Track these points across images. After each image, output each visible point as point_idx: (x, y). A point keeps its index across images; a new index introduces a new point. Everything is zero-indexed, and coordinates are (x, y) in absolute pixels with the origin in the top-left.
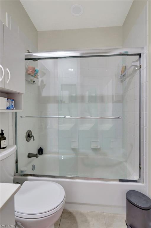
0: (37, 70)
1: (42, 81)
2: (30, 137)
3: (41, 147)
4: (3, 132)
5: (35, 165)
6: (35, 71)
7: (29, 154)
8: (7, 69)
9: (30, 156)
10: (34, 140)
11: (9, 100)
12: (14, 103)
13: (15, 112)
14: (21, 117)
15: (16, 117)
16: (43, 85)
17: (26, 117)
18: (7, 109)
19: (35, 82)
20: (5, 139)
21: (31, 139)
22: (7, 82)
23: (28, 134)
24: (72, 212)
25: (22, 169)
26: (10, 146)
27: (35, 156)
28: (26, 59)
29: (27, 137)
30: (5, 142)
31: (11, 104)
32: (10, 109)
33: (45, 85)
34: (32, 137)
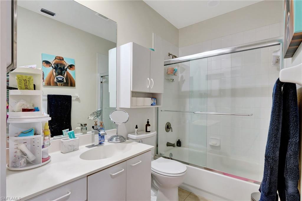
0: (176, 70)
1: (182, 77)
2: (169, 128)
3: (179, 140)
4: (149, 121)
5: (173, 154)
6: (174, 70)
7: (168, 143)
8: (152, 79)
9: (169, 144)
10: (172, 131)
11: (153, 99)
12: (156, 101)
13: (157, 107)
14: (161, 111)
15: (158, 110)
16: (183, 81)
17: (165, 111)
18: (151, 105)
19: (174, 80)
20: (149, 125)
21: (170, 130)
22: (152, 88)
23: (168, 126)
24: (198, 196)
25: (161, 152)
26: (153, 131)
27: (173, 145)
28: (165, 65)
29: (166, 128)
30: (149, 127)
31: (154, 101)
32: (153, 105)
33: (184, 80)
34: (171, 129)
